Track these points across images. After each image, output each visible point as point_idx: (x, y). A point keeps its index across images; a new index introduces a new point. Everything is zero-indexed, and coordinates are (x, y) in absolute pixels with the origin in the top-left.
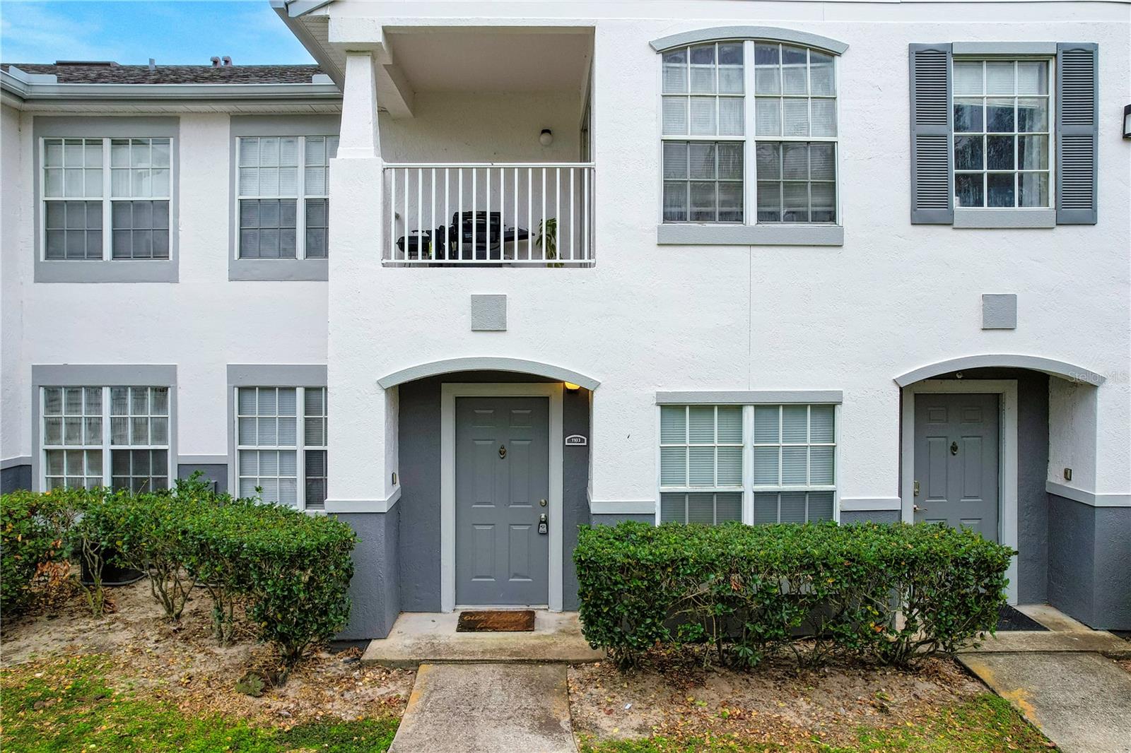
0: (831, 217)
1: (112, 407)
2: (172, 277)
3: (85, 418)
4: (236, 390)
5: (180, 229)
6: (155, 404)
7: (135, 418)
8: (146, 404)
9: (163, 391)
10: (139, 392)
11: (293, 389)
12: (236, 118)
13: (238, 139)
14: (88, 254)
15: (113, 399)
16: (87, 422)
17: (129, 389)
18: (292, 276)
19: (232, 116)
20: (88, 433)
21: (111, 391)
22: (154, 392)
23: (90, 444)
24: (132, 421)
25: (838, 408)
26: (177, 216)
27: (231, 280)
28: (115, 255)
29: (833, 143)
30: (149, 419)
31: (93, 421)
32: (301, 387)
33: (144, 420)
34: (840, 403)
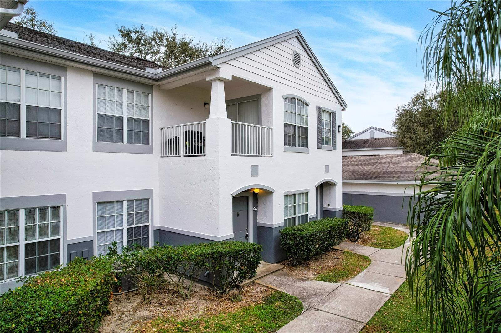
0: (307, 146)
1: (26, 220)
2: (64, 149)
3: (7, 228)
4: (97, 204)
5: (67, 125)
6: (52, 215)
7: (40, 224)
8: (47, 217)
9: (57, 208)
10: (43, 210)
11: (122, 202)
12: (96, 75)
13: (97, 85)
14: (8, 133)
15: (26, 215)
16: (8, 230)
17: (37, 209)
18: (121, 151)
19: (94, 73)
20: (8, 237)
21: (25, 211)
22: (52, 209)
23: (10, 243)
24: (38, 226)
25: (308, 193)
26: (66, 117)
27: (94, 151)
28: (28, 135)
29: (307, 128)
30: (49, 224)
31: (12, 229)
32: (125, 200)
33: (46, 225)
34: (309, 192)
